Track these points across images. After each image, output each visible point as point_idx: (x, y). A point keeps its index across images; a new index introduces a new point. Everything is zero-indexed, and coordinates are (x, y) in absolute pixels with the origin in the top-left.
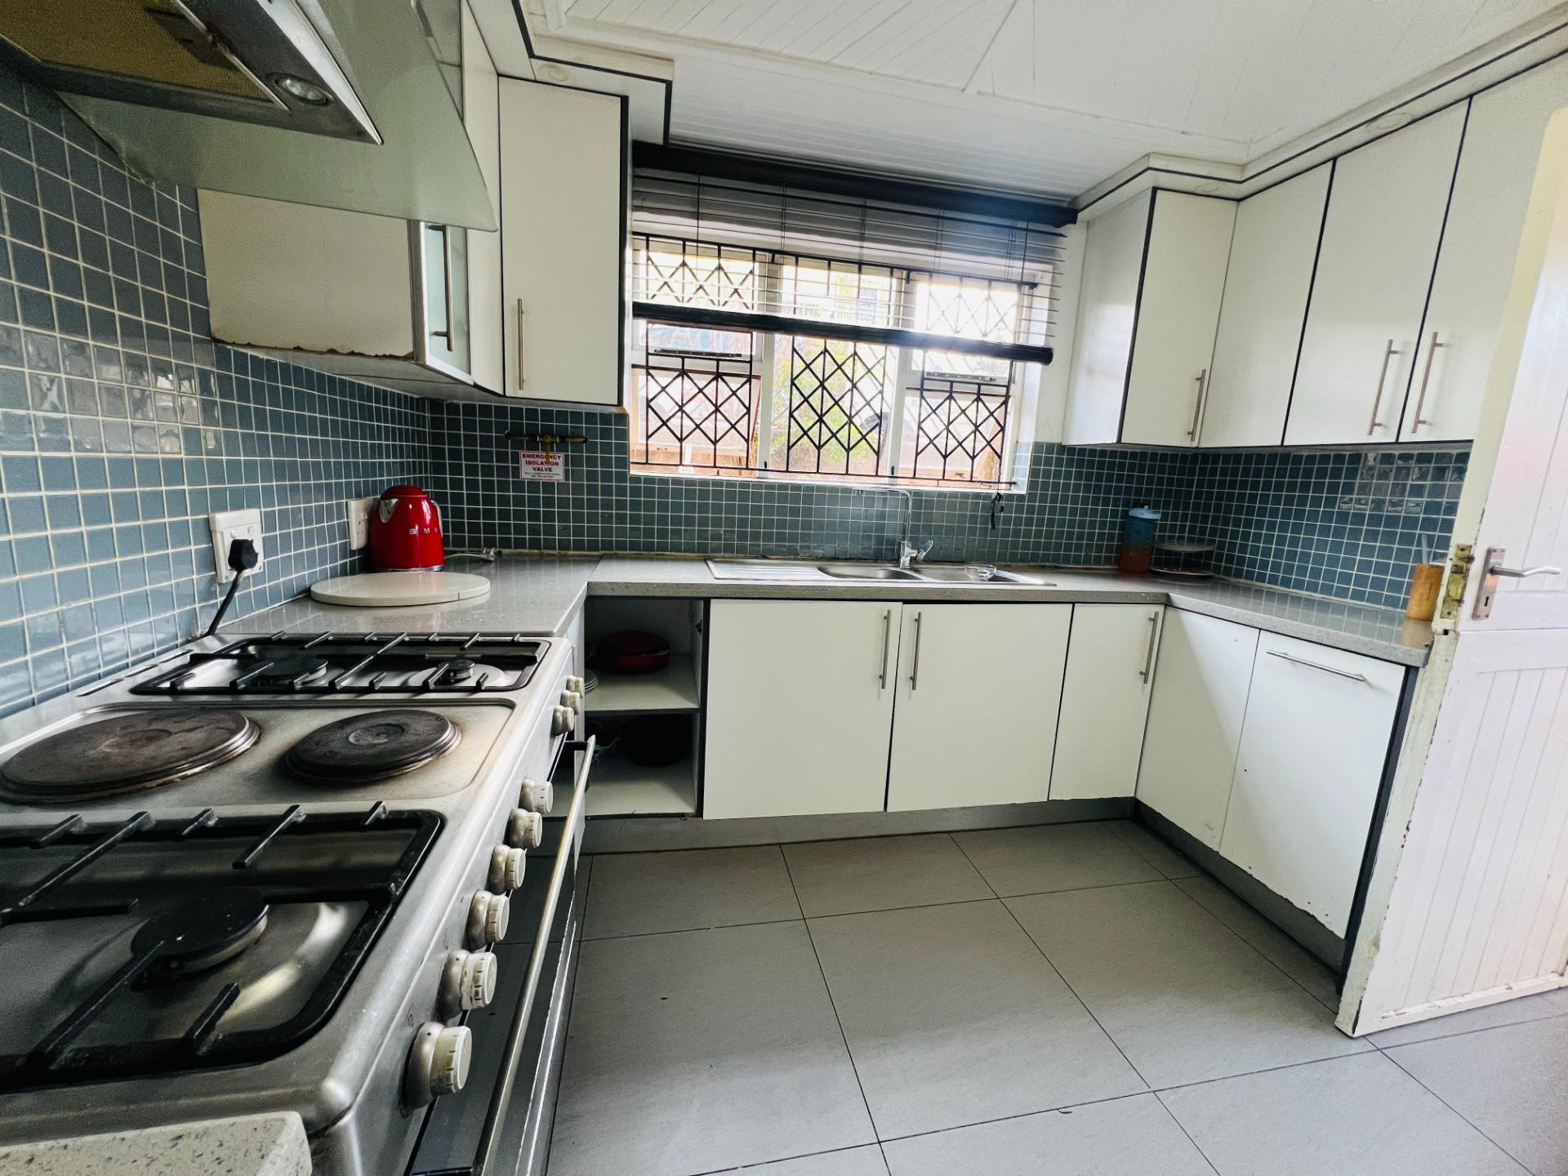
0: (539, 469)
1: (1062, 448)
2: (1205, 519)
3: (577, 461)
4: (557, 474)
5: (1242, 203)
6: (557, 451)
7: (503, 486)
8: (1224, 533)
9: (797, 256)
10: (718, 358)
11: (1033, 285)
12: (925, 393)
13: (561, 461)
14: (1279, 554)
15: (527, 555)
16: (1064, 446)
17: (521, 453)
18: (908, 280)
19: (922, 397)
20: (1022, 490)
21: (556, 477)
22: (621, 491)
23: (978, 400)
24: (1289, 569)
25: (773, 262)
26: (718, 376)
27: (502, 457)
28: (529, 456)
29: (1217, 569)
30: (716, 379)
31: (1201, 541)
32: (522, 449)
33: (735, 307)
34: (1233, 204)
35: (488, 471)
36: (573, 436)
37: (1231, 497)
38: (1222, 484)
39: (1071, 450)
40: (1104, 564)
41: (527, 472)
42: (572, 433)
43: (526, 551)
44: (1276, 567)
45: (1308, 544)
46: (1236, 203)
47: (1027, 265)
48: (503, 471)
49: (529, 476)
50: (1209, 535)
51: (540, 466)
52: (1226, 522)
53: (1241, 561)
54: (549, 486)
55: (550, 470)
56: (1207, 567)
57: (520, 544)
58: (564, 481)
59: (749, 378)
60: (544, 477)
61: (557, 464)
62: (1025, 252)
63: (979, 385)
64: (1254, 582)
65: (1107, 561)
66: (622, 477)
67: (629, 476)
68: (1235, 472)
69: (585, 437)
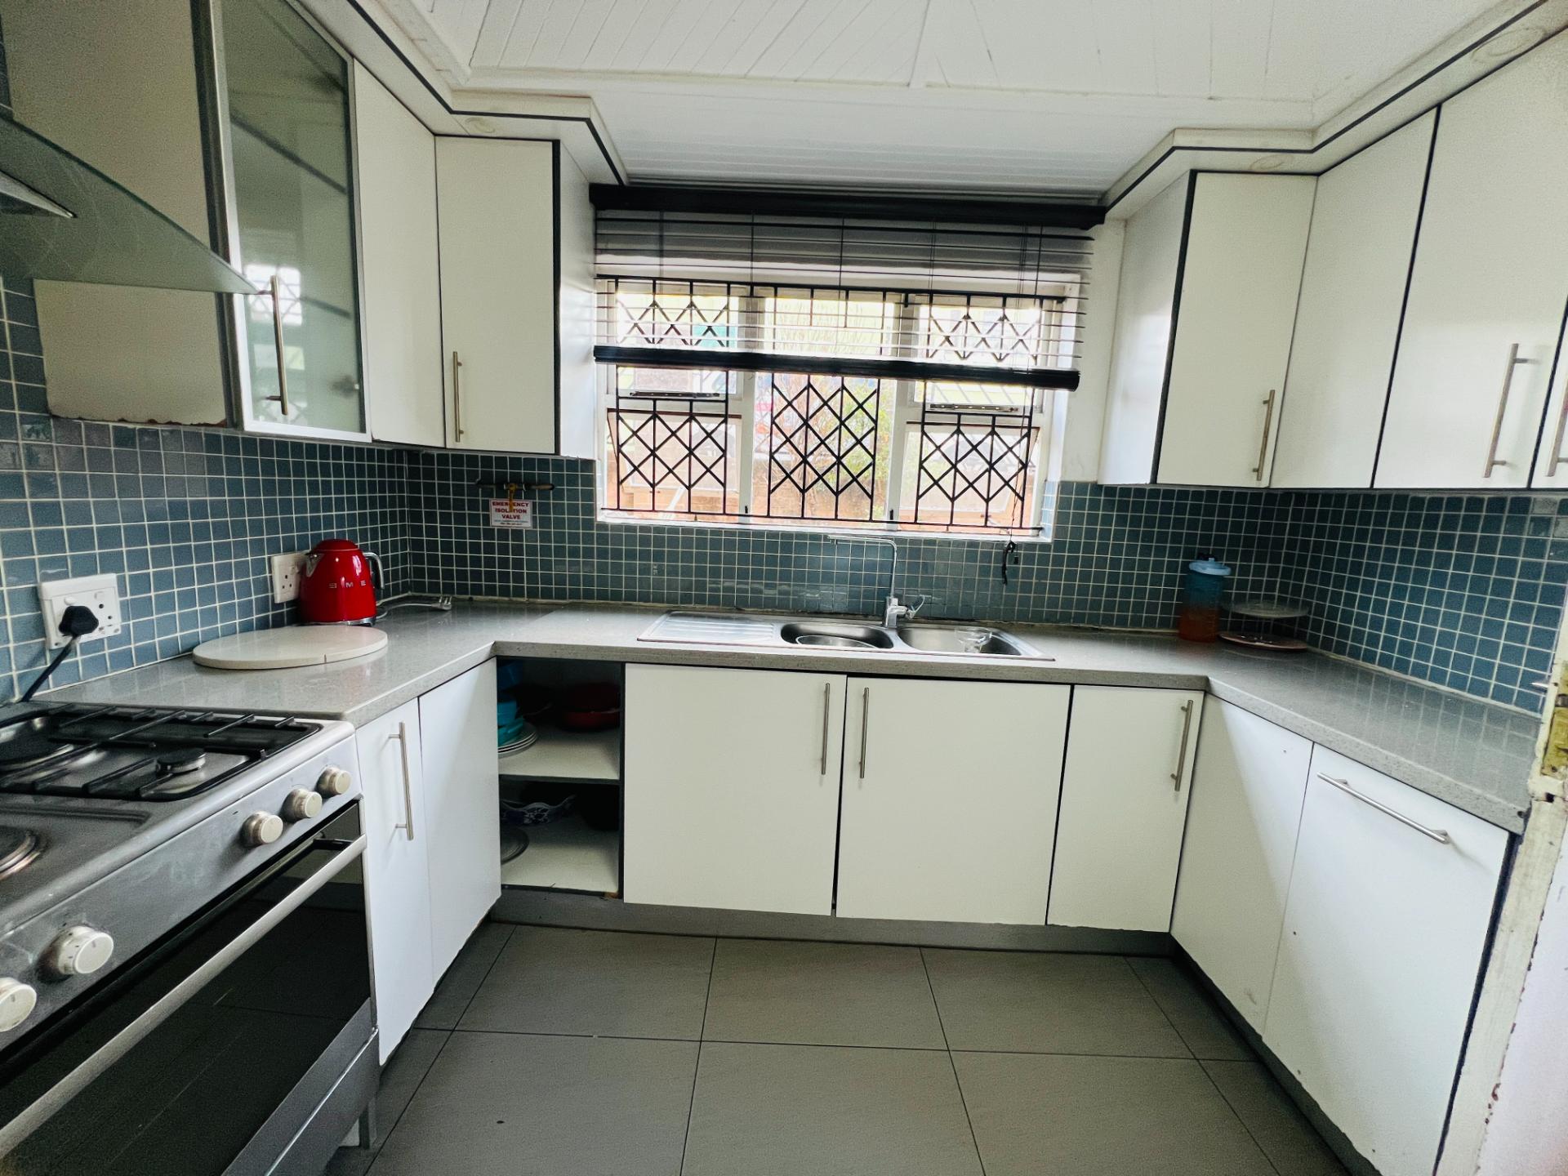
0: (508, 517)
1: (1097, 488)
2: (1299, 575)
3: (544, 509)
4: (526, 522)
5: (1321, 178)
6: (525, 498)
7: (475, 534)
8: (1323, 595)
9: (776, 286)
10: (691, 398)
11: (1061, 299)
12: (927, 428)
13: (529, 509)
14: (1392, 627)
15: (496, 602)
16: (1101, 486)
17: (492, 501)
18: (906, 303)
19: (924, 433)
20: (1047, 538)
21: (524, 525)
22: (588, 538)
23: (993, 433)
24: (1406, 649)
25: (752, 295)
26: (692, 417)
27: (473, 505)
28: (498, 504)
29: (1314, 641)
30: (689, 421)
31: (1294, 604)
32: (492, 497)
33: (709, 345)
34: (1311, 180)
35: (460, 519)
36: (540, 483)
37: (1331, 548)
38: (1320, 532)
39: (1111, 490)
40: (1160, 628)
41: (497, 520)
42: (539, 480)
43: (496, 598)
44: (1389, 644)
45: (1431, 617)
46: (1316, 177)
47: (1043, 276)
48: (474, 519)
49: (498, 524)
50: (1305, 596)
51: (509, 514)
52: (1325, 579)
53: (1344, 632)
54: (517, 534)
55: (518, 517)
56: (1301, 637)
57: (491, 591)
58: (532, 529)
59: (726, 417)
60: (513, 525)
61: (525, 511)
62: (1039, 262)
63: (994, 416)
64: (1360, 662)
65: (1164, 623)
66: (589, 524)
67: (595, 523)
68: (1336, 517)
69: (552, 485)
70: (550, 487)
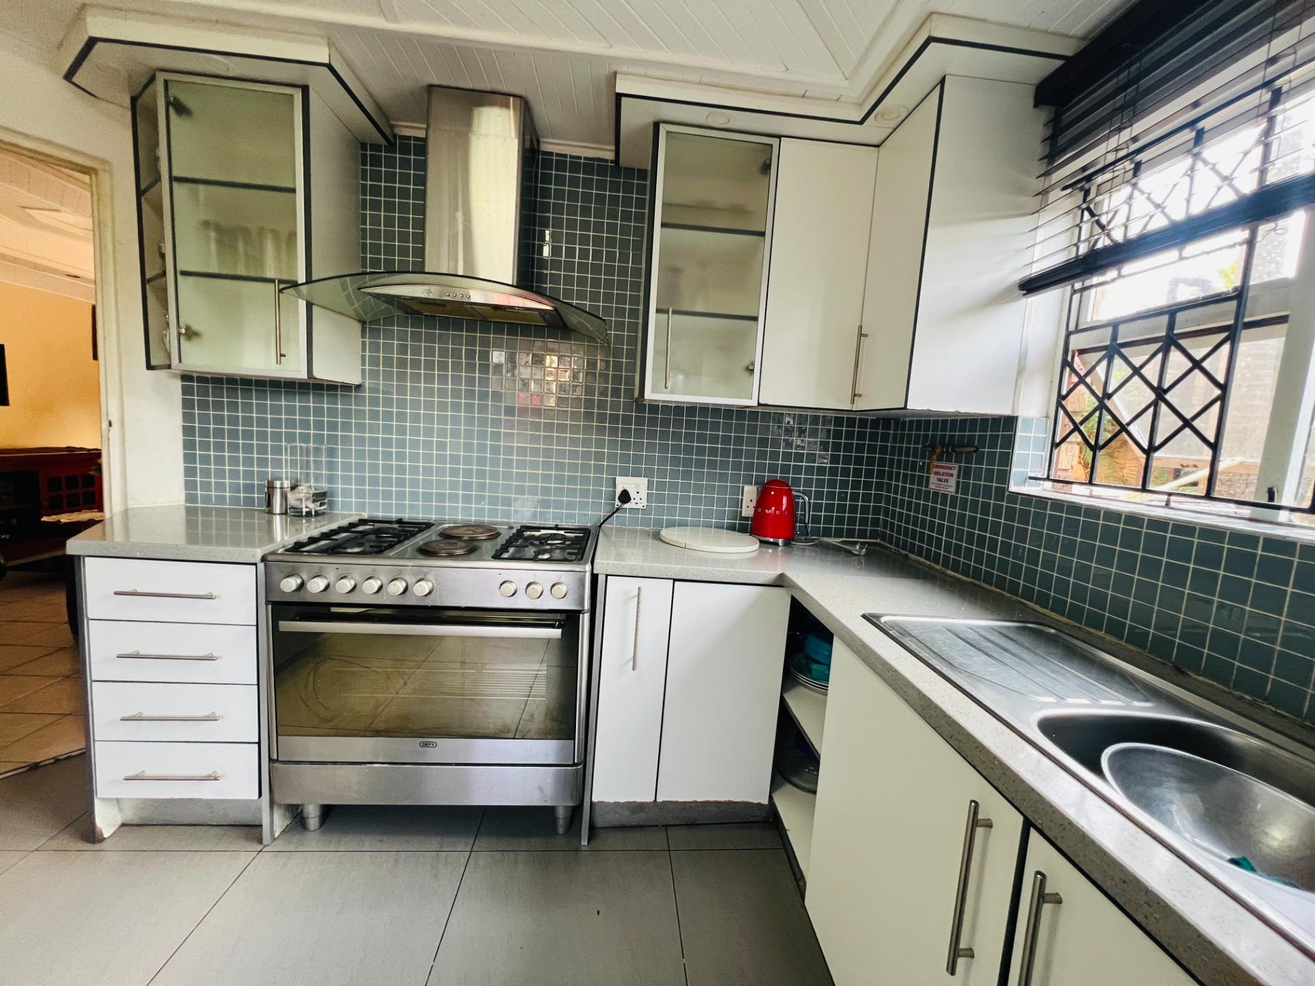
0: (941, 480)
3: (967, 473)
4: (951, 486)
6: (954, 462)
7: (919, 495)
13: (955, 472)
17: (933, 462)
21: (950, 490)
22: (998, 510)
27: (922, 467)
28: (937, 466)
32: (934, 459)
35: (912, 479)
36: (968, 445)
41: (933, 482)
42: (968, 442)
43: (922, 560)
48: (920, 481)
49: (934, 487)
51: (942, 477)
54: (944, 498)
55: (947, 481)
57: (920, 551)
58: (955, 494)
60: (942, 491)
61: (952, 475)
66: (1001, 492)
67: (1007, 493)
69: (976, 447)
70: (973, 449)
